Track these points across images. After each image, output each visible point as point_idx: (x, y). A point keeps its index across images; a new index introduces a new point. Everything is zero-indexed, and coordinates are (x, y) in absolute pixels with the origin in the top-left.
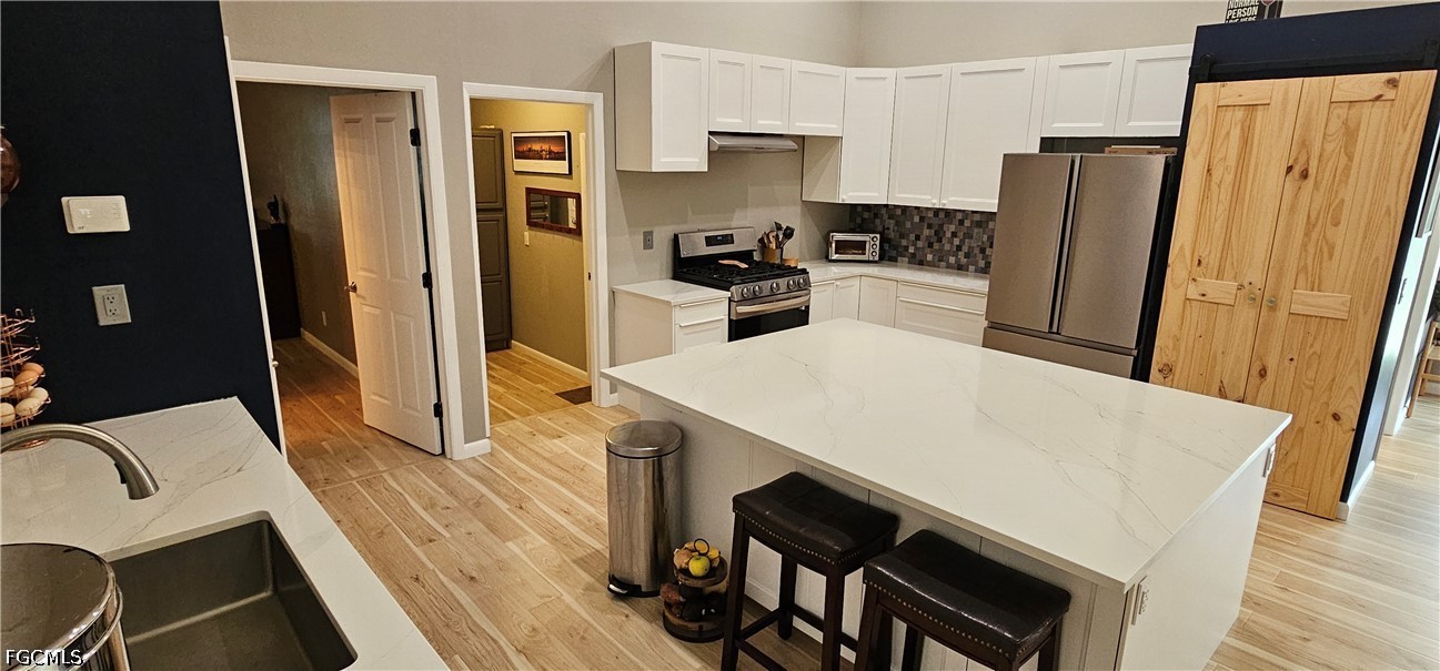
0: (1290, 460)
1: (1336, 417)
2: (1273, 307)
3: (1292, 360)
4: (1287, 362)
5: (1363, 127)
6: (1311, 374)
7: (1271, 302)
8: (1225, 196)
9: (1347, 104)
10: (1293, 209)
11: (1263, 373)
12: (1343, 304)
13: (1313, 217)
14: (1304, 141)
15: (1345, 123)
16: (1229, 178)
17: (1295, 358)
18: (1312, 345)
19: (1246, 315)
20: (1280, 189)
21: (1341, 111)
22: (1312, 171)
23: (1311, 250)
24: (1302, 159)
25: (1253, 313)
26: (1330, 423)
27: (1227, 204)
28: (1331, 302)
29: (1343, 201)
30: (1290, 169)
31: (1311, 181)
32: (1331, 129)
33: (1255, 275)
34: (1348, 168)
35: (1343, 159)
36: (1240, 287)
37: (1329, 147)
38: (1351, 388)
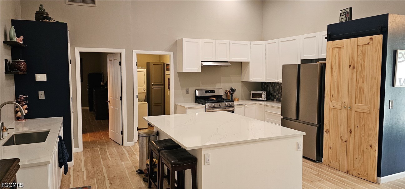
0: (362, 161)
1: (371, 146)
2: (351, 110)
3: (358, 127)
4: (357, 128)
5: (366, 52)
6: (363, 132)
7: (349, 108)
8: (336, 75)
9: (362, 46)
10: (352, 78)
11: (351, 132)
12: (368, 108)
13: (358, 80)
14: (352, 57)
15: (362, 52)
16: (337, 69)
18: (362, 122)
19: (344, 112)
20: (348, 73)
21: (360, 48)
22: (355, 66)
23: (358, 91)
24: (353, 62)
25: (346, 111)
26: (370, 148)
27: (337, 77)
28: (364, 107)
29: (364, 75)
30: (350, 66)
31: (355, 70)
32: (359, 54)
33: (345, 100)
34: (364, 65)
35: (363, 62)
36: (342, 104)
37: (359, 59)
38: (373, 136)
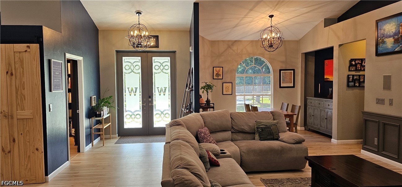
0: (29, 167)
1: (37, 149)
2: (12, 117)
3: (21, 134)
4: (20, 135)
5: (24, 60)
6: (28, 137)
7: (11, 116)
9: (19, 53)
10: (11, 85)
11: (14, 141)
12: (31, 113)
13: (17, 87)
14: (9, 64)
15: (20, 58)
17: (22, 133)
18: (26, 128)
19: (5, 121)
20: (6, 80)
21: (17, 55)
22: (14, 73)
23: (19, 98)
24: (10, 68)
25: (7, 120)
26: (36, 152)
28: (26, 113)
29: (24, 82)
30: (7, 72)
31: (14, 76)
32: (16, 61)
33: (4, 108)
34: (23, 71)
35: (21, 69)
36: (1, 113)
37: (17, 66)
38: (39, 139)
